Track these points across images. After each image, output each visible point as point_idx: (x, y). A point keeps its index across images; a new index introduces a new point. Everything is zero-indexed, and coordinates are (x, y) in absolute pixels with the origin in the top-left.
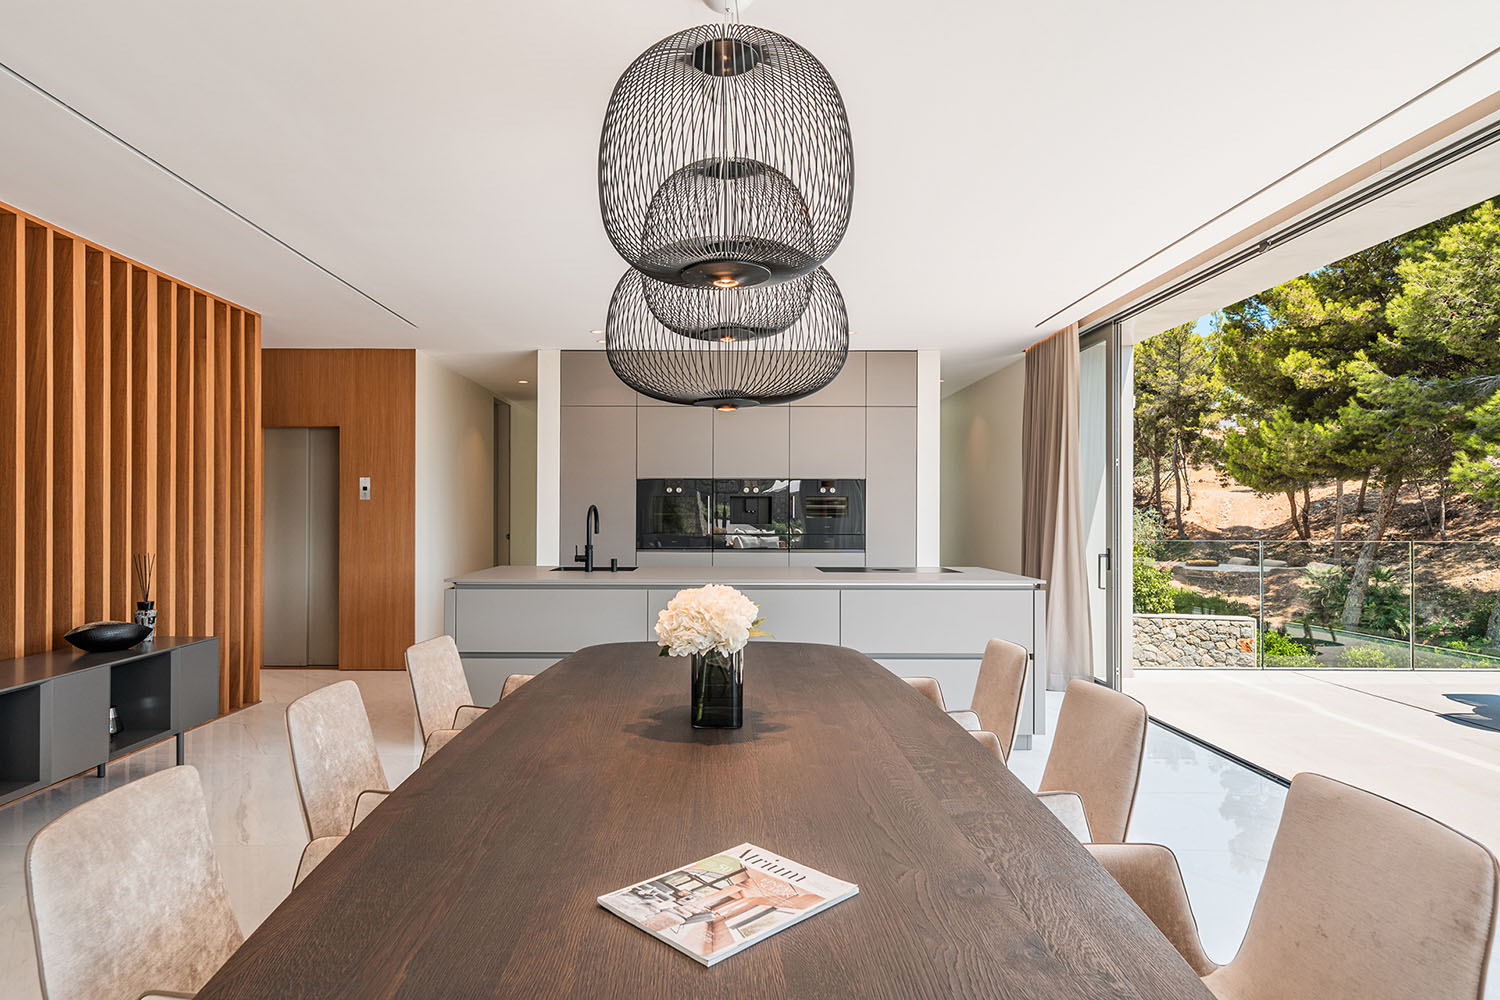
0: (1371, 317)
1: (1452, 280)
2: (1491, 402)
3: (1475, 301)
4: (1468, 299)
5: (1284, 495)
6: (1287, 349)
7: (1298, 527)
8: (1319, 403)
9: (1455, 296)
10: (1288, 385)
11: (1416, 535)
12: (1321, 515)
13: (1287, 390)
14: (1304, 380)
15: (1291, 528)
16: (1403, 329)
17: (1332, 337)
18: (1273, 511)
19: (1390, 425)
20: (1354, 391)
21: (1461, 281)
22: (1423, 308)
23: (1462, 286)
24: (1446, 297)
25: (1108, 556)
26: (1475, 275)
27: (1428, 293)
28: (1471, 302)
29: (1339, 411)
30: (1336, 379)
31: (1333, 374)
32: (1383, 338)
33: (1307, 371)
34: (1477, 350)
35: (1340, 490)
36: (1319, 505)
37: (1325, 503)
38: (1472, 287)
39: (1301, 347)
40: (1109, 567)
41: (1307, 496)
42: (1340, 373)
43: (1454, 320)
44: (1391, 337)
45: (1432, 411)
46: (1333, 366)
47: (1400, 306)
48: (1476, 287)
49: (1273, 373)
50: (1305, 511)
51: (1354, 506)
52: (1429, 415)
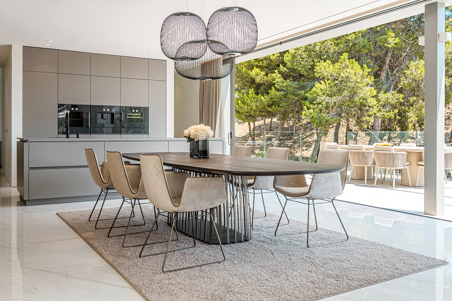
0: (278, 58)
1: (302, 49)
2: (312, 91)
3: (307, 57)
4: (306, 56)
5: (247, 123)
6: (253, 67)
7: (251, 136)
8: (262, 88)
9: (302, 54)
10: (253, 81)
11: (287, 139)
12: (258, 132)
13: (252, 83)
14: (258, 80)
15: (249, 137)
16: (289, 65)
17: (266, 64)
18: (243, 130)
19: (284, 97)
20: (274, 84)
21: (304, 49)
22: (294, 58)
23: (304, 51)
24: (300, 55)
25: (231, 134)
26: (307, 48)
27: (295, 53)
28: (306, 57)
29: (269, 92)
30: (267, 80)
31: (267, 78)
32: (281, 66)
33: (259, 76)
34: (308, 73)
35: (265, 122)
36: (257, 128)
37: (259, 126)
38: (307, 52)
39: (257, 67)
40: (231, 138)
41: (254, 125)
42: (269, 78)
43: (302, 63)
44: (284, 66)
45: (296, 93)
46: (267, 75)
47: (287, 56)
48: (308, 52)
49: (248, 76)
50: (253, 130)
51: (268, 127)
52: (295, 94)
